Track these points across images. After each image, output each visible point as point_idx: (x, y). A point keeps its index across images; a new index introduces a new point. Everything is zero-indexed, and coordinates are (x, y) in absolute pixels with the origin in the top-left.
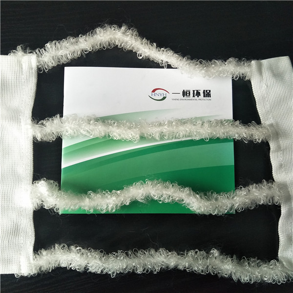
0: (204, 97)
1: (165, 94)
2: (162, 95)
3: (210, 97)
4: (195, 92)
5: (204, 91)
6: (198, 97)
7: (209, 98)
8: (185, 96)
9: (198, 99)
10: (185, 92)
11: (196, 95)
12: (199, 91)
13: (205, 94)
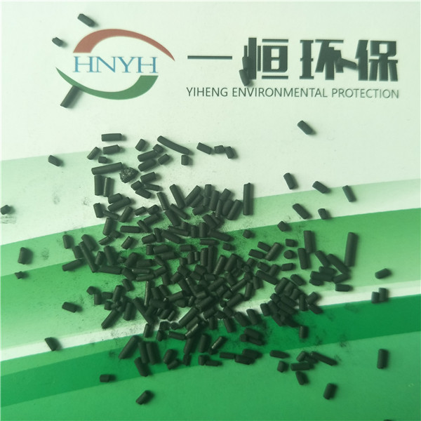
1: (147, 60)
2: (133, 66)
3: (395, 78)
4: (316, 50)
7: (389, 84)
8: (260, 74)
9: (328, 92)
10: (259, 47)
11: (319, 69)
12: (337, 46)
13: (369, 64)
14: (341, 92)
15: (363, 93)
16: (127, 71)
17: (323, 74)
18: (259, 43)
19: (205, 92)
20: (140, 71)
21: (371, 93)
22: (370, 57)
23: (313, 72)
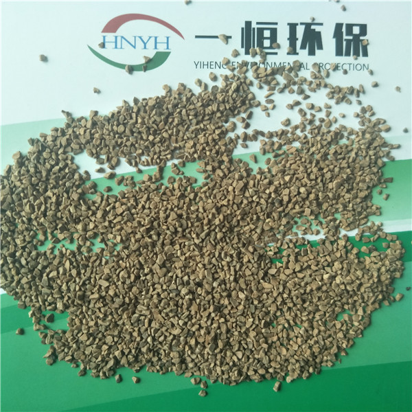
0: (339, 52)
1: (162, 39)
2: (151, 44)
4: (300, 31)
5: (339, 26)
7: (362, 59)
10: (254, 29)
13: (344, 43)
16: (145, 48)
18: (254, 25)
20: (156, 48)
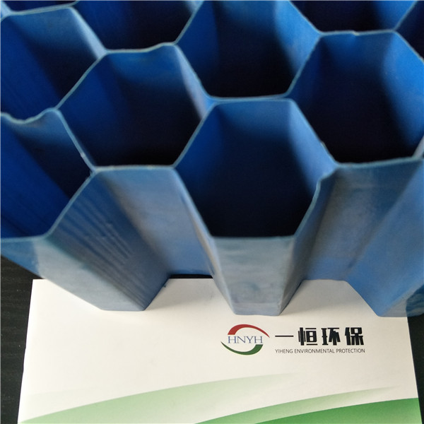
3: (362, 344)
6: (335, 344)
8: (305, 343)
9: (335, 351)
11: (330, 341)
12: (337, 331)
14: (340, 350)
15: (349, 351)
17: (332, 343)
19: (283, 351)
21: (353, 351)
22: (351, 335)
23: (328, 343)
